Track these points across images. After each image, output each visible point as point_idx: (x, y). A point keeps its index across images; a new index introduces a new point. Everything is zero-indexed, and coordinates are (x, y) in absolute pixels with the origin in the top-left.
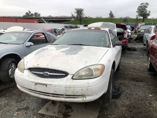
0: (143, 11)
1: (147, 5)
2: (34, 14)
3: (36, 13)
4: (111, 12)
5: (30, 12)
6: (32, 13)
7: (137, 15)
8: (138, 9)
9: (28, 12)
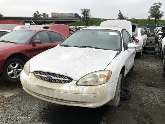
0: (155, 12)
1: (160, 5)
2: (42, 14)
3: (44, 14)
4: (120, 13)
5: (38, 13)
6: (40, 13)
7: (149, 16)
8: (150, 9)
9: (36, 13)
